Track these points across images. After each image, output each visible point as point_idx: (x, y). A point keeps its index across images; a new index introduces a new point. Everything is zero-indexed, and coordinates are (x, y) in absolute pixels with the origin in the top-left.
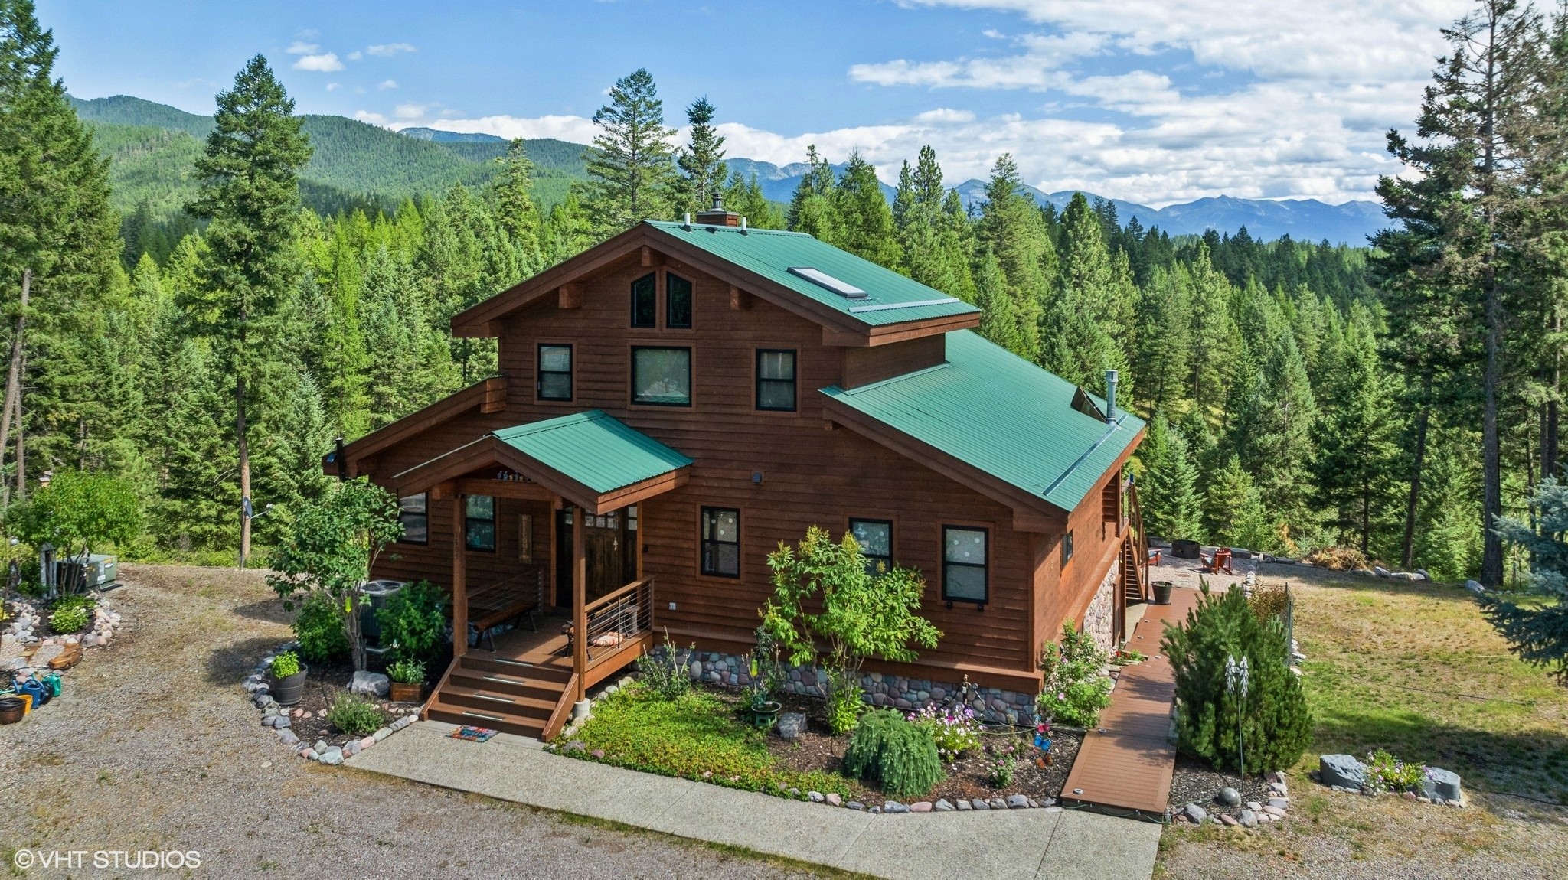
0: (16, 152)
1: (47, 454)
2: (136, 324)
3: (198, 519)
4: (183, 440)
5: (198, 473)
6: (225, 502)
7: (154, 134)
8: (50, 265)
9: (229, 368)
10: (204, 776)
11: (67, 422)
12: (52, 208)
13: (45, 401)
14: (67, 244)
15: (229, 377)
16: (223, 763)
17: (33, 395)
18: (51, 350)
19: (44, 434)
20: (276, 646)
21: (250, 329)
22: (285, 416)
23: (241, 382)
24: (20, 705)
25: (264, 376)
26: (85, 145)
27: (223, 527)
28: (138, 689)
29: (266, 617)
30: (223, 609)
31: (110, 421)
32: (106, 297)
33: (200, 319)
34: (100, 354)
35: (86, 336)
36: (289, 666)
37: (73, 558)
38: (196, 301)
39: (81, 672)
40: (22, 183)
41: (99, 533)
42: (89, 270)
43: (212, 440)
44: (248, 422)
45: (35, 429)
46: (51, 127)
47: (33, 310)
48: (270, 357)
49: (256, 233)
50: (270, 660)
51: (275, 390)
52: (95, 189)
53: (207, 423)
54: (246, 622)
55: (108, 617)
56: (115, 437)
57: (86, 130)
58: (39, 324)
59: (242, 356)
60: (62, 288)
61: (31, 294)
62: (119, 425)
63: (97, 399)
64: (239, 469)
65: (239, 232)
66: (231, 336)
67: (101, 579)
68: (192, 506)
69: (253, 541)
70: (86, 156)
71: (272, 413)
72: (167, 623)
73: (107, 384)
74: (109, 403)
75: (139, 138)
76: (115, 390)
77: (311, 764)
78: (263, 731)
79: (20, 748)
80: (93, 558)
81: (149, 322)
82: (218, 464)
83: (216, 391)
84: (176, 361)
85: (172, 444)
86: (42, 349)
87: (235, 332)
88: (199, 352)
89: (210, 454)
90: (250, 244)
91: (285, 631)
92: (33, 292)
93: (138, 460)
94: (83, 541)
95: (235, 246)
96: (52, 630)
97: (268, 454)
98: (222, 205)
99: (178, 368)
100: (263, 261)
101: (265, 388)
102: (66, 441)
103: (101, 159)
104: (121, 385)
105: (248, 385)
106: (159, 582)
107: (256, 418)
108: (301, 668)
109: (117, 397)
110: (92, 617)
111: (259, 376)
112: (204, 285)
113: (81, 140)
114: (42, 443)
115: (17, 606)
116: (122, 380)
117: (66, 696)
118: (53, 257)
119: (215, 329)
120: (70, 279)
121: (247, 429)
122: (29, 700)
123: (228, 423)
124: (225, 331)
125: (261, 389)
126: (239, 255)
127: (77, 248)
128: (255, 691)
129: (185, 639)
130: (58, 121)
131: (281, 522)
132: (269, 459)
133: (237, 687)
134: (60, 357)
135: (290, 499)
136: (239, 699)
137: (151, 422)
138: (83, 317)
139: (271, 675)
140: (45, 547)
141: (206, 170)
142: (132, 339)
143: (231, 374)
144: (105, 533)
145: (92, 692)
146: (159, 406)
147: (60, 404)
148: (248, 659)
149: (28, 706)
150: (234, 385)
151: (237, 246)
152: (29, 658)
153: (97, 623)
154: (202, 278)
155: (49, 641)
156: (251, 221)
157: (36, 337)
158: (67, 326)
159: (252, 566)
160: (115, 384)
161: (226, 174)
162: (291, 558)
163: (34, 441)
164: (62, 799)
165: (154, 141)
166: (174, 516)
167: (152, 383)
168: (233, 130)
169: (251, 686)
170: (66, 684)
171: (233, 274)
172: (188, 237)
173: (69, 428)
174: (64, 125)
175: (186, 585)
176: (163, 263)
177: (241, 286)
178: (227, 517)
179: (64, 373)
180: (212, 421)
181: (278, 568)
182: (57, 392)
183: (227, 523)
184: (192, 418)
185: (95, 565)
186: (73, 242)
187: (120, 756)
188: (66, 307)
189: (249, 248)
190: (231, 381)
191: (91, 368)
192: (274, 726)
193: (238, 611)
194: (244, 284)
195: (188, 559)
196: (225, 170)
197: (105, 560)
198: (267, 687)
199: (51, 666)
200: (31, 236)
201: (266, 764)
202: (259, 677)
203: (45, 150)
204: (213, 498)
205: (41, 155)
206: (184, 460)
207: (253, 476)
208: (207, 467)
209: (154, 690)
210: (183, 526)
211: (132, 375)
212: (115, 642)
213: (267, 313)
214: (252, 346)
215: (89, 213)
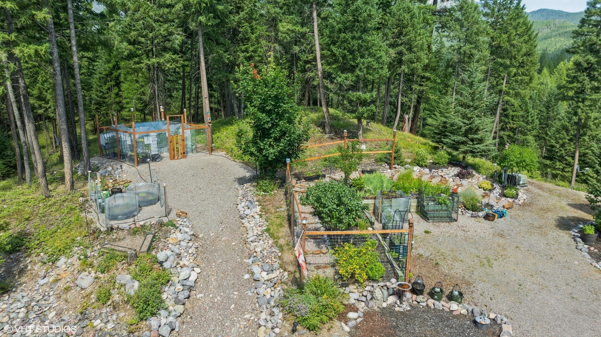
0: (507, 33)
1: (505, 138)
2: (539, 95)
3: (554, 169)
4: (552, 139)
5: (557, 152)
6: (566, 164)
7: (553, 22)
8: (513, 73)
9: (576, 114)
10: (551, 258)
11: (512, 128)
12: (516, 53)
13: (506, 120)
14: (519, 65)
15: (574, 117)
16: (559, 256)
17: (503, 118)
18: (510, 103)
19: (505, 131)
20: (585, 222)
21: (587, 99)
22: (598, 135)
23: (580, 120)
24: (494, 216)
25: (590, 118)
26: (530, 29)
27: (564, 173)
28: (531, 222)
29: (581, 210)
30: (564, 203)
31: (527, 129)
32: (531, 85)
33: (566, 94)
34: (526, 105)
35: (523, 99)
36: (590, 230)
37: (513, 174)
38: (565, 87)
39: (513, 211)
40: (507, 44)
41: (523, 167)
42: (526, 75)
43: (564, 140)
44: (581, 135)
45: (503, 129)
46: (519, 23)
47: (507, 89)
48: (594, 111)
49: (596, 59)
50: (581, 226)
51: (594, 124)
52: (531, 45)
53: (563, 134)
54: (572, 209)
55: (523, 196)
56: (528, 135)
57: (531, 22)
58: (508, 94)
59: (582, 109)
60: (516, 81)
61: (506, 83)
62: (530, 131)
63: (523, 121)
64: (574, 153)
65: (588, 59)
66: (578, 101)
67: (521, 182)
68: (553, 163)
69: (576, 181)
70: (529, 33)
71: (592, 133)
72: (542, 203)
73: (527, 116)
74: (527, 123)
75: (546, 25)
76: (530, 119)
77: (596, 269)
78: (576, 250)
79: (493, 229)
80: (520, 175)
81: (544, 95)
82: (566, 150)
83: (568, 122)
84: (552, 110)
85: (549, 140)
86: (507, 102)
87: (580, 100)
88: (563, 107)
89: (563, 146)
90: (592, 64)
91: (589, 217)
92: (507, 83)
93: (535, 144)
94: (517, 169)
95: (585, 65)
96: (505, 196)
97: (586, 149)
98: (582, 48)
99: (553, 112)
100: (598, 71)
101: (590, 123)
102: (512, 134)
103: (535, 33)
104: (532, 117)
105: (583, 121)
106: (541, 188)
107: (585, 134)
108: (596, 233)
109: (530, 121)
110: (517, 195)
111: (588, 118)
112: (569, 81)
113: (529, 27)
114: (504, 134)
115: (495, 185)
116: (533, 115)
117: (507, 217)
118: (515, 70)
119: (572, 98)
120: (520, 78)
121: (580, 138)
122: (497, 216)
123: (572, 135)
124: (576, 99)
125: (588, 123)
126: (586, 69)
127: (523, 67)
128: (574, 235)
129: (548, 210)
130: (521, 20)
131: (589, 176)
132: (587, 151)
133: (567, 232)
134: (513, 105)
135: (594, 167)
136: (567, 236)
137: (540, 131)
138: (522, 92)
139: (581, 231)
140: (505, 168)
141: (577, 34)
142: (537, 101)
143: (576, 116)
144: (525, 168)
145: (515, 219)
146: (544, 126)
147: (511, 122)
148: (573, 223)
149: (496, 217)
150: (576, 121)
151: (586, 65)
152: (497, 202)
153: (519, 197)
154: (569, 78)
155: (504, 199)
156: (594, 54)
157: (507, 98)
158: (517, 95)
159: (576, 190)
160: (530, 116)
161: (586, 35)
162: (597, 190)
163: (502, 133)
164: (504, 249)
165: (552, 26)
166: (546, 166)
167: (542, 117)
168: (592, 16)
169: (573, 233)
170: (508, 213)
171: (584, 77)
172: (562, 63)
173: (513, 130)
174: (523, 22)
175: (550, 191)
176: (551, 73)
177: (586, 81)
178: (566, 170)
179: (513, 111)
180: (565, 133)
181: (591, 193)
182: (510, 117)
183: (566, 172)
184: (558, 131)
185: (519, 177)
186: (522, 65)
187: (523, 242)
188: (517, 88)
189: (592, 66)
190: (575, 119)
191: (522, 110)
192: (581, 250)
193: (569, 205)
194: (587, 80)
195: (550, 182)
196: (586, 33)
197: (523, 177)
198: (579, 235)
199: (504, 207)
200: (508, 63)
201: (576, 263)
202: (576, 231)
203: (516, 32)
204: (562, 162)
205: (515, 33)
206: (553, 146)
207: (580, 156)
208: (561, 150)
209: (536, 224)
210: (549, 170)
211: (536, 114)
212: (524, 205)
213: (595, 93)
214: (587, 106)
215: (528, 54)
